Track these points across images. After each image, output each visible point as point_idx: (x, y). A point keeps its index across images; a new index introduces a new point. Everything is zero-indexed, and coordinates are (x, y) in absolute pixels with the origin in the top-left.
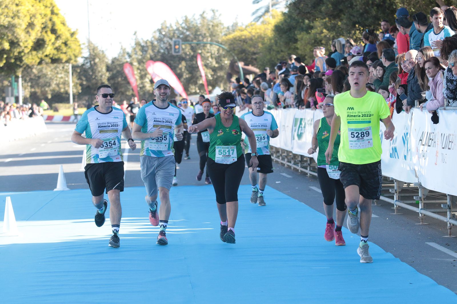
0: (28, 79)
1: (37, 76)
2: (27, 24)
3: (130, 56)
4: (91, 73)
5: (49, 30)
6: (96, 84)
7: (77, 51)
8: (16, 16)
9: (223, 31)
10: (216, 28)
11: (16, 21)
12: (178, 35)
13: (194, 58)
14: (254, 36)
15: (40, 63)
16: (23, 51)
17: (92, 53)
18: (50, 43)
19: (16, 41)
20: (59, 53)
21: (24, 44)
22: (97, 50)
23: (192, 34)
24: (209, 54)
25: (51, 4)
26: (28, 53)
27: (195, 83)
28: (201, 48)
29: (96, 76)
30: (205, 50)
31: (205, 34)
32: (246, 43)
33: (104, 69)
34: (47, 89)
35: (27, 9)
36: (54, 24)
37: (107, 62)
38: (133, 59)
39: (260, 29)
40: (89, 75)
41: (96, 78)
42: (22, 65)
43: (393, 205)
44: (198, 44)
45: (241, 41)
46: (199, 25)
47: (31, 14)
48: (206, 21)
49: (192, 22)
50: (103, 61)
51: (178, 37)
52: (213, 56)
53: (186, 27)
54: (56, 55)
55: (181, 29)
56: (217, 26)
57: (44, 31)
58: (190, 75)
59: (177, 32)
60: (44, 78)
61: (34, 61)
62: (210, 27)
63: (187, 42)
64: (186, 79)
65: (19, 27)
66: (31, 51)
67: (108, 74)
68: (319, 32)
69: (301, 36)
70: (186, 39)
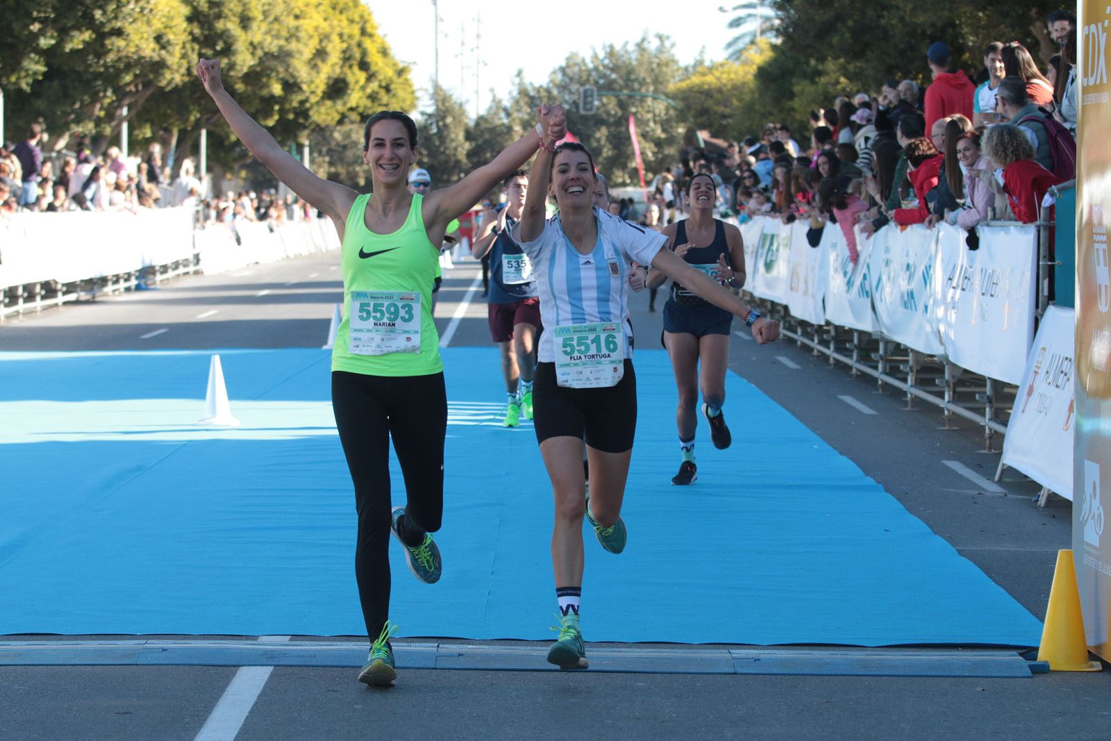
0: (324, 150)
1: (342, 144)
2: (314, 51)
3: (508, 115)
4: (437, 143)
5: (355, 62)
6: (446, 162)
7: (408, 103)
8: (293, 35)
9: (676, 74)
10: (664, 69)
11: (293, 46)
12: (597, 78)
13: (622, 121)
14: (725, 85)
15: (340, 122)
16: (306, 100)
17: (441, 107)
18: (357, 87)
19: (291, 81)
20: (376, 105)
21: (309, 86)
22: (449, 101)
23: (621, 78)
24: (650, 116)
25: (362, 17)
26: (317, 103)
27: (624, 167)
28: (637, 103)
29: (446, 148)
30: (642, 107)
31: (644, 79)
32: (712, 97)
33: (461, 136)
34: (358, 169)
35: (315, 24)
36: (364, 53)
37: (466, 124)
38: (514, 120)
39: (736, 73)
40: (435, 146)
41: (447, 152)
42: (307, 124)
43: (905, 393)
44: (630, 97)
45: (701, 93)
46: (634, 63)
47: (321, 34)
48: (646, 56)
49: (622, 56)
50: (460, 121)
51: (596, 83)
52: (657, 119)
53: (611, 65)
54: (369, 108)
55: (601, 68)
56: (667, 65)
57: (347, 64)
58: (616, 152)
59: (594, 74)
60: (354, 149)
61: (329, 118)
62: (655, 66)
63: (611, 93)
64: (608, 159)
65: (297, 56)
66: (323, 98)
67: (467, 146)
68: (833, 81)
69: (800, 87)
70: (609, 87)
